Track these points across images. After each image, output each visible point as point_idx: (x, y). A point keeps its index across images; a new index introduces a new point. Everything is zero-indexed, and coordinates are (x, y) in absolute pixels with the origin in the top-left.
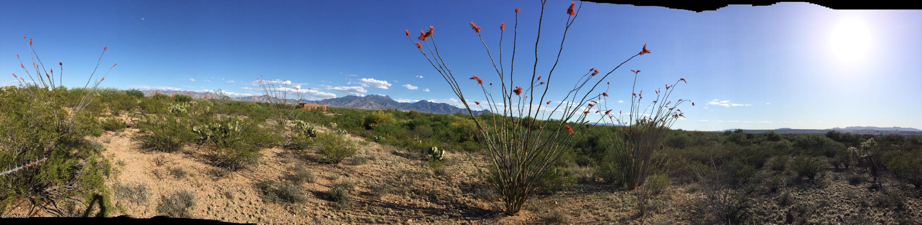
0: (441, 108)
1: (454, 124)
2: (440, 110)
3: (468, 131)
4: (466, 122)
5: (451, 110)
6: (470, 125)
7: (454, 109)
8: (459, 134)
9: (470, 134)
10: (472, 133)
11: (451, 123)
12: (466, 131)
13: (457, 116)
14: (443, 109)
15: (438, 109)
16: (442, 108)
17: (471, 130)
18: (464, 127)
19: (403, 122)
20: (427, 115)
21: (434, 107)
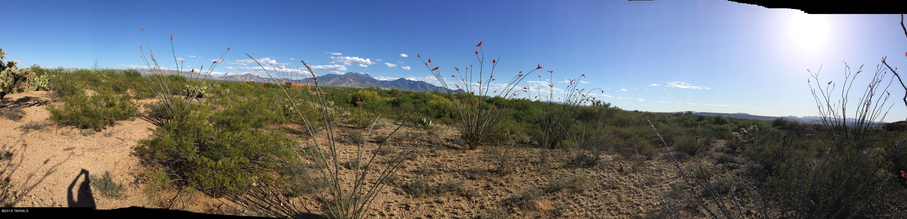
2: (417, 88)
4: (443, 101)
5: (428, 88)
6: (445, 103)
7: (431, 87)
8: (437, 111)
9: (446, 111)
10: (448, 111)
12: (443, 109)
13: (434, 94)
16: (419, 85)
17: (447, 107)
18: (440, 105)
19: (387, 100)
20: (407, 93)
21: (412, 85)
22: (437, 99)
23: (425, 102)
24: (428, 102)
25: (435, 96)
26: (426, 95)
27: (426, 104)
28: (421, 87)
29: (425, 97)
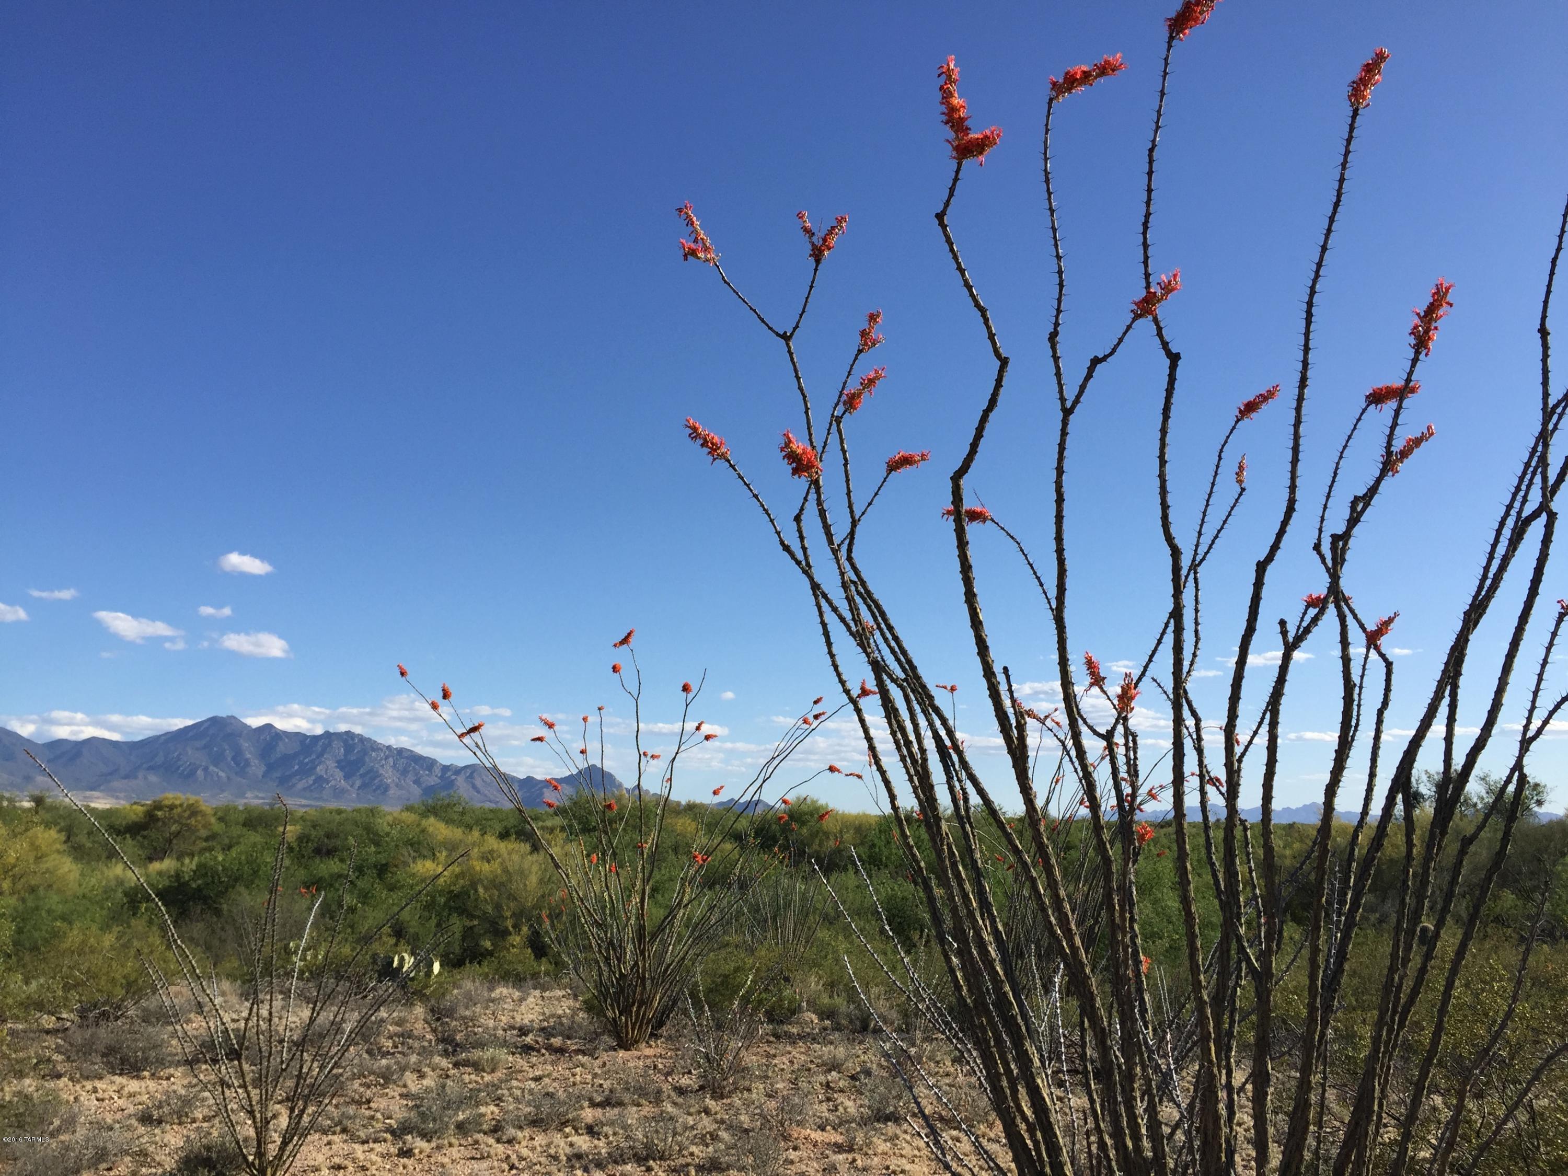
0: (328, 767)
1: (425, 867)
2: (320, 780)
3: (498, 907)
4: (487, 857)
5: (389, 775)
6: (506, 870)
7: (404, 772)
8: (457, 924)
9: (509, 924)
10: (519, 916)
11: (406, 864)
12: (489, 909)
13: (432, 820)
14: (339, 774)
15: (306, 771)
16: (332, 764)
17: (512, 897)
18: (474, 885)
19: (120, 882)
20: (253, 821)
21: (286, 760)
22: (451, 847)
23: (382, 870)
24: (400, 875)
25: (439, 829)
26: (382, 825)
27: (392, 888)
28: (346, 777)
29: (374, 837)
